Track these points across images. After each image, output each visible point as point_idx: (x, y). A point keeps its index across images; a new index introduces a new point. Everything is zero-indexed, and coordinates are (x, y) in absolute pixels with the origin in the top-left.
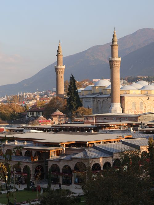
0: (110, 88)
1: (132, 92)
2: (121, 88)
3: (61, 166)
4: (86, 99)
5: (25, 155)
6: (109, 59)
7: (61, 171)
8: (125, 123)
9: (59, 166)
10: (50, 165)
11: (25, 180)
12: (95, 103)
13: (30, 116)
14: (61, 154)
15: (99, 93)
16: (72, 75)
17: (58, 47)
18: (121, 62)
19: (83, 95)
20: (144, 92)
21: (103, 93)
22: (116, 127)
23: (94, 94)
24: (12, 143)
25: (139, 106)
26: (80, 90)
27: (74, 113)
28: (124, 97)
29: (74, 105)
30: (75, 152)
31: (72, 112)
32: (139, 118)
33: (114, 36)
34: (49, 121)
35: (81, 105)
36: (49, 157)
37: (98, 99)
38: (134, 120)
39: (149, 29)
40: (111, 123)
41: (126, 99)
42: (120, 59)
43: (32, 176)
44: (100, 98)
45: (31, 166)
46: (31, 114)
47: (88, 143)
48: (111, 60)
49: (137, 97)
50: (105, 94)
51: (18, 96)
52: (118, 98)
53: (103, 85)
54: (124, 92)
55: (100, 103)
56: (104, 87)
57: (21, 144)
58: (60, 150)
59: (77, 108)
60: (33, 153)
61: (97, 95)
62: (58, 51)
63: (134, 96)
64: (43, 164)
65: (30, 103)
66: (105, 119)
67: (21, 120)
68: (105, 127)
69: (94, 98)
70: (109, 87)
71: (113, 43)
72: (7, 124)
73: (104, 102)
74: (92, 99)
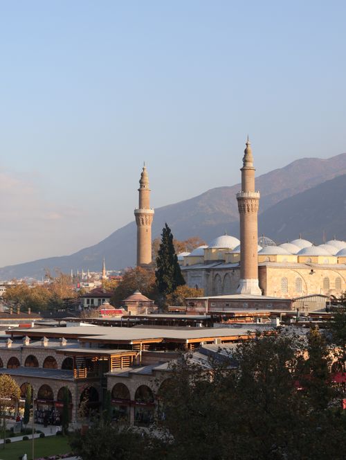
0: (239, 252)
1: (280, 259)
2: (261, 251)
3: (133, 387)
4: (192, 272)
5: (64, 367)
6: (238, 194)
7: (133, 398)
8: (266, 312)
9: (129, 387)
10: (111, 384)
11: (60, 417)
12: (211, 279)
13: (86, 305)
14: (133, 365)
15: (218, 261)
16: (166, 225)
17: (142, 175)
18: (261, 200)
19: (187, 265)
20: (304, 260)
21: (225, 261)
22: (248, 319)
23: (207, 262)
24: (38, 344)
25: (294, 286)
26: (182, 255)
27: (169, 297)
28: (265, 267)
29: (169, 283)
30: (162, 360)
31: (165, 297)
32: (294, 305)
33: (246, 152)
34: (120, 312)
35: (183, 283)
36: (108, 369)
37: (216, 273)
38: (284, 308)
39: (315, 159)
40: (238, 312)
41: (269, 271)
42: (257, 195)
43: (75, 408)
44: (220, 269)
45: (72, 388)
46: (88, 303)
47: (188, 342)
48: (240, 196)
49: (292, 268)
50: (230, 263)
51: (70, 277)
52: (253, 271)
53: (226, 247)
54: (266, 258)
55: (220, 280)
56: (228, 249)
57: (55, 344)
58: (132, 355)
59: (174, 288)
60: (79, 361)
61: (214, 264)
62: (141, 182)
63: (285, 267)
64: (98, 384)
65: (91, 285)
66: (227, 305)
67: (69, 313)
68: (226, 319)
69: (208, 270)
70: (236, 249)
71: (245, 165)
72: (41, 319)
73: (227, 278)
74: (203, 272)
